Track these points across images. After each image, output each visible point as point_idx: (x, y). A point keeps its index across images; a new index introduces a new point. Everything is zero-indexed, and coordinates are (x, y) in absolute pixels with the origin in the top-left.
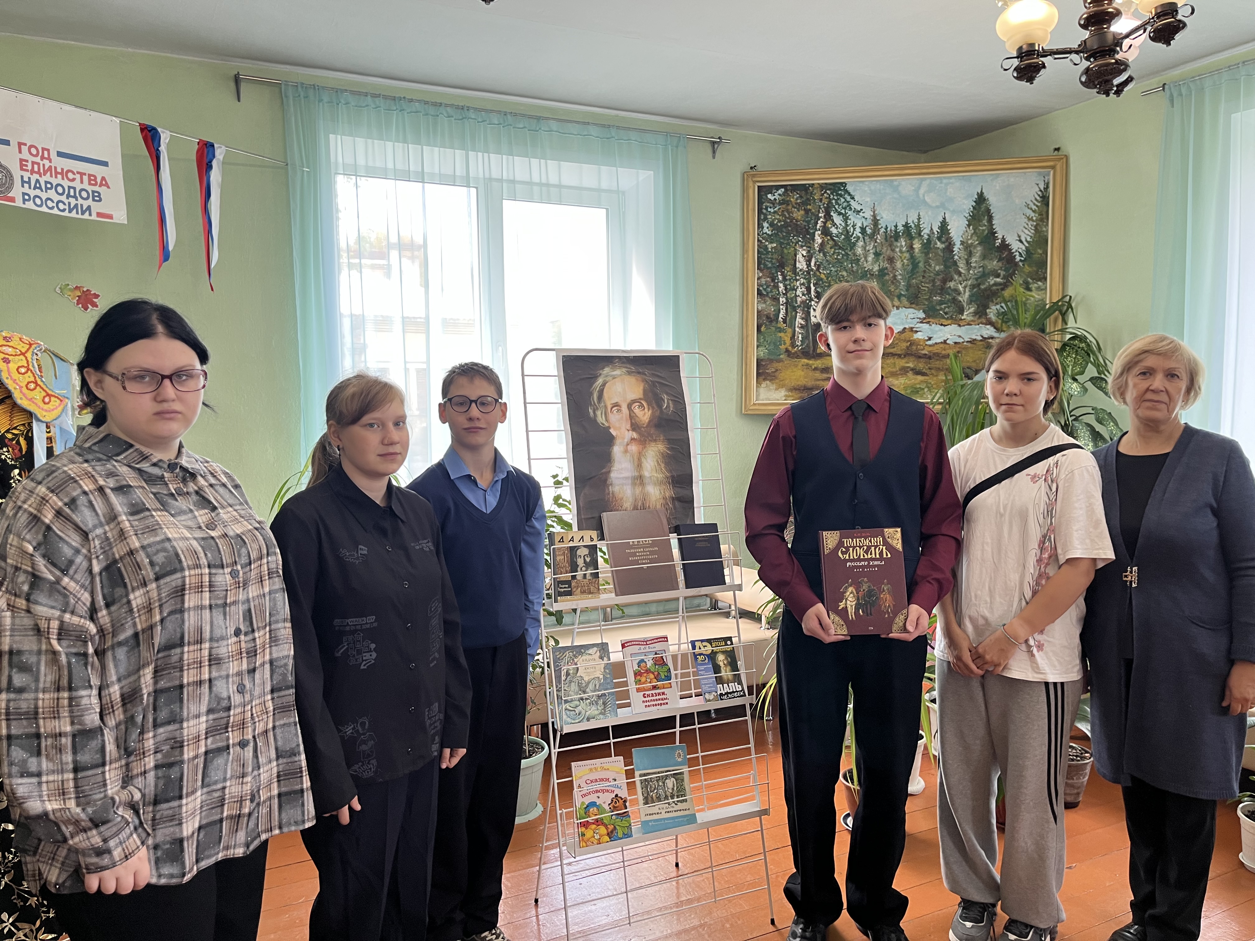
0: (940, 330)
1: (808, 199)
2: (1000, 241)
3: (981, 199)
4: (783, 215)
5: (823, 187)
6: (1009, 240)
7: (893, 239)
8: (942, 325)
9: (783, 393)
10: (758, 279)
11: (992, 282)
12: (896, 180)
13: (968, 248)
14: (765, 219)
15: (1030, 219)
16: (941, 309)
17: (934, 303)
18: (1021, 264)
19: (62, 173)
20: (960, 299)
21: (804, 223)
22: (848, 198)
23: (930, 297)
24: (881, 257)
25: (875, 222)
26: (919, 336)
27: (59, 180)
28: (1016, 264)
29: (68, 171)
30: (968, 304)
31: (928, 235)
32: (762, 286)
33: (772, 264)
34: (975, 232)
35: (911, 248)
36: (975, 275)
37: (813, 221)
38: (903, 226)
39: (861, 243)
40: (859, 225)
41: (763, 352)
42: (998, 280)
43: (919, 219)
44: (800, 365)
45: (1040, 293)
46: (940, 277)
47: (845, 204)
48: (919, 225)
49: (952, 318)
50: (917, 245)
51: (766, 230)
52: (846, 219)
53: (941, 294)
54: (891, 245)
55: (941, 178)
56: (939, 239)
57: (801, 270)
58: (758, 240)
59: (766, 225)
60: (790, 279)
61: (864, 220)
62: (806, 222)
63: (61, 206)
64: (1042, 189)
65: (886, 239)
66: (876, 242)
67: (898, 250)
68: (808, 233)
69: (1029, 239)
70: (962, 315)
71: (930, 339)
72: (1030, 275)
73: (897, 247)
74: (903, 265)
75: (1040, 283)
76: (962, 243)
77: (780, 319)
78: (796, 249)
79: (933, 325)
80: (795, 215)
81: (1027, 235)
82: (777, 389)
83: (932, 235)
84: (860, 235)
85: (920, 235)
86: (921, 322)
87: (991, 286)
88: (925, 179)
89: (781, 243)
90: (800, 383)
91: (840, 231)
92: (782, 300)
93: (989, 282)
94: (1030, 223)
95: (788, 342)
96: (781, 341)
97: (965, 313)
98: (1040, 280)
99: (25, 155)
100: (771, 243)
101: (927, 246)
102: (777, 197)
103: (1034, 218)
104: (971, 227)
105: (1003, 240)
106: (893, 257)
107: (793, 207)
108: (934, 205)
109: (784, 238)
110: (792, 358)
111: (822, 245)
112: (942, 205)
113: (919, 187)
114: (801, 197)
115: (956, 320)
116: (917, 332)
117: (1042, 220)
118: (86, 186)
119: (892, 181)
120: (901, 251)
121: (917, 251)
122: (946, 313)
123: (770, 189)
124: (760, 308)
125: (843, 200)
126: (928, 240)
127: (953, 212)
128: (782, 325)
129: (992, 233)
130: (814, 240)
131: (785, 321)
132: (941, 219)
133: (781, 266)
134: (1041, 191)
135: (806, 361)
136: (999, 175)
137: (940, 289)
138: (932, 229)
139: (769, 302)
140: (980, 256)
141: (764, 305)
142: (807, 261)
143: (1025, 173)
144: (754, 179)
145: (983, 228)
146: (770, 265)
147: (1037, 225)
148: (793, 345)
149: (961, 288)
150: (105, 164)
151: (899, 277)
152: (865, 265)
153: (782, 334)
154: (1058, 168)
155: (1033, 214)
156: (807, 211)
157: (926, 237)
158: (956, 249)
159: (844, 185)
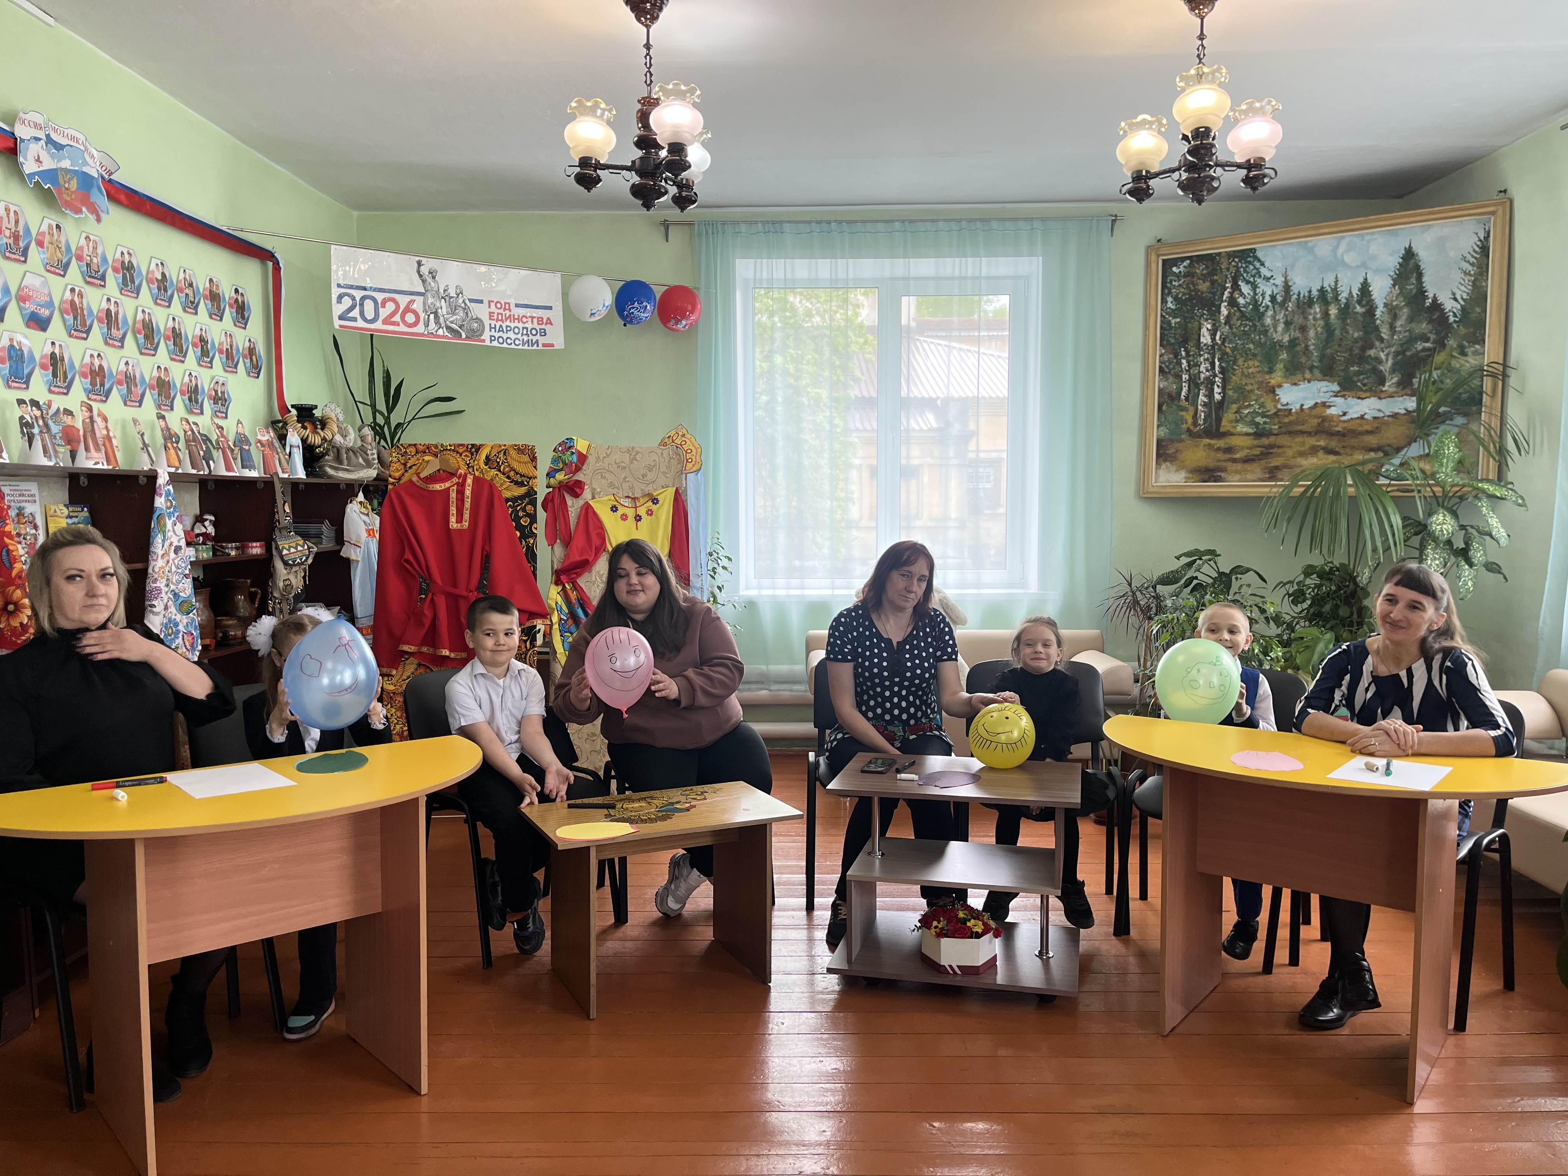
0: (1357, 404)
1: (1215, 270)
2: (1430, 300)
3: (1409, 254)
4: (1188, 288)
5: (1231, 255)
6: (1441, 299)
7: (1306, 306)
8: (1359, 398)
9: (1183, 474)
10: (1160, 356)
11: (1420, 348)
12: (1311, 241)
13: (1392, 311)
14: (1170, 293)
15: (1466, 273)
16: (1359, 381)
17: (1351, 374)
18: (1455, 326)
19: (518, 319)
20: (1382, 368)
21: (1211, 295)
22: (1258, 265)
23: (1347, 368)
24: (1292, 327)
25: (1287, 288)
26: (1332, 411)
27: (516, 324)
28: (1450, 326)
29: (523, 317)
30: (1390, 373)
31: (1346, 299)
32: (1164, 363)
33: (1176, 339)
34: (1401, 293)
35: (1326, 314)
36: (1400, 340)
37: (1219, 293)
38: (1318, 291)
39: (1270, 313)
40: (1269, 292)
41: (1164, 432)
42: (1427, 345)
43: (1336, 282)
44: (1202, 445)
45: (1477, 357)
46: (1359, 345)
47: (1254, 271)
48: (1336, 288)
49: (1371, 390)
50: (1333, 311)
51: (1170, 305)
52: (1254, 287)
53: (1359, 364)
54: (1303, 313)
55: (1362, 236)
56: (1359, 302)
57: (1205, 345)
58: (1162, 316)
59: (1170, 299)
60: (1193, 355)
61: (1274, 287)
62: (1212, 293)
63: (517, 342)
64: (1482, 238)
65: (1298, 306)
66: (1287, 310)
67: (1311, 317)
68: (1213, 305)
69: (1465, 297)
70: (1384, 385)
71: (1345, 414)
72: (1465, 337)
73: (1310, 314)
74: (1317, 333)
75: (1477, 347)
76: (1386, 305)
77: (1182, 397)
78: (1200, 324)
79: (1349, 399)
80: (1200, 287)
81: (1463, 292)
82: (1177, 471)
83: (1351, 299)
84: (1269, 304)
85: (1336, 298)
86: (1336, 396)
87: (1418, 352)
88: (1344, 237)
89: (1185, 318)
90: (1200, 464)
91: (1248, 301)
92: (1185, 377)
93: (1416, 348)
94: (1468, 277)
95: (1190, 420)
96: (1183, 420)
97: (1387, 384)
98: (1478, 343)
99: (493, 308)
100: (1175, 317)
101: (1345, 311)
102: (1182, 269)
103: (1472, 272)
104: (1397, 287)
105: (1435, 299)
106: (1306, 326)
107: (1200, 279)
108: (1354, 264)
109: (1188, 311)
110: (1194, 437)
111: (1228, 317)
112: (1364, 265)
113: (1337, 247)
114: (1207, 267)
115: (1375, 392)
116: (1330, 407)
117: (1481, 274)
118: (536, 325)
119: (1306, 242)
120: (1315, 319)
121: (1333, 317)
122: (1364, 385)
123: (1175, 262)
124: (1161, 386)
125: (1251, 267)
126: (1347, 305)
127: (1377, 271)
128: (1184, 403)
129: (1421, 292)
130: (1219, 312)
131: (1187, 399)
132: (1362, 280)
133: (1185, 342)
134: (1480, 240)
135: (1207, 441)
136: (1429, 226)
137: (1358, 359)
138: (1351, 292)
139: (1171, 379)
140: (1407, 319)
141: (1166, 383)
142: (1211, 335)
143: (1462, 222)
144: (1159, 253)
145: (1411, 287)
146: (1173, 341)
147: (1475, 280)
148: (1195, 423)
149: (1382, 356)
150: (550, 308)
151: (1312, 347)
152: (1274, 336)
153: (1183, 413)
154: (1500, 212)
155: (1470, 268)
156: (1213, 282)
157: (1344, 301)
158: (1378, 313)
159: (1253, 251)
